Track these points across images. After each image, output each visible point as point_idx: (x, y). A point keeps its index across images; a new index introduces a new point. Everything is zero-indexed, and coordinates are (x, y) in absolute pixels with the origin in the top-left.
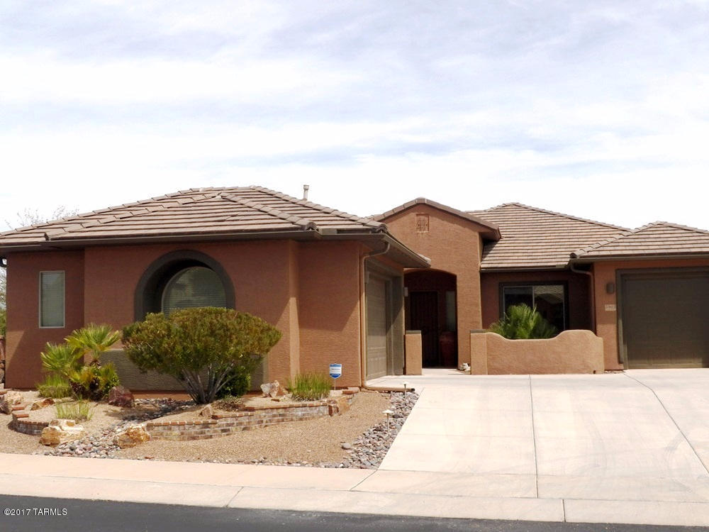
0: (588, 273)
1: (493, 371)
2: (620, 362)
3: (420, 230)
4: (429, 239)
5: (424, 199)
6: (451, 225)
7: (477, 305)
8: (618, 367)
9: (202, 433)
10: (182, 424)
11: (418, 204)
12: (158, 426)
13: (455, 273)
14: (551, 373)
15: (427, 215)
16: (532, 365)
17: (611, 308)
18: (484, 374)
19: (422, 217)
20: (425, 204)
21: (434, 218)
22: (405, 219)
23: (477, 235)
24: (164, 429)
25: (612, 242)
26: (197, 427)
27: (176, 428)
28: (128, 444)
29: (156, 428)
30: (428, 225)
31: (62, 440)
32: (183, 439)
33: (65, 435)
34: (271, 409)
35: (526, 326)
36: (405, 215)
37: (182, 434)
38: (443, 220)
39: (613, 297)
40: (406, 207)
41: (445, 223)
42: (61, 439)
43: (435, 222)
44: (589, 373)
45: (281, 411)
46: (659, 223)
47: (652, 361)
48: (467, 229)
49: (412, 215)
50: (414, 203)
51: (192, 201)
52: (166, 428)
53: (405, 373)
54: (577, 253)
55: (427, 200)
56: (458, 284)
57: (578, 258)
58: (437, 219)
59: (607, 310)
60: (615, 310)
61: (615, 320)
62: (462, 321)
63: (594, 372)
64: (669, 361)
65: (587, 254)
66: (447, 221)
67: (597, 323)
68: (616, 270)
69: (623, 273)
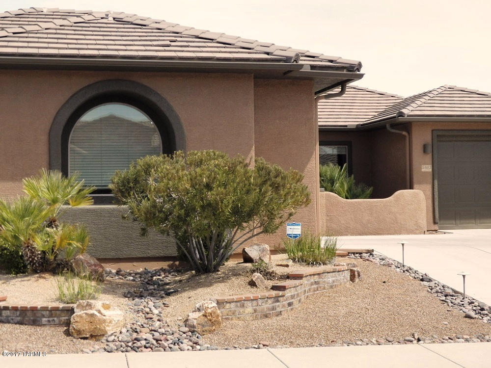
0: (404, 133)
2: (435, 223)
8: (434, 227)
9: (273, 309)
10: (256, 299)
12: (230, 303)
14: (388, 234)
17: (427, 168)
24: (237, 306)
26: (270, 301)
27: (249, 304)
28: (206, 328)
29: (228, 305)
31: (110, 330)
32: (256, 318)
33: (110, 322)
34: (310, 275)
37: (255, 311)
39: (428, 158)
42: (107, 328)
44: (420, 233)
45: (316, 278)
47: (458, 222)
51: (82, 20)
52: (239, 304)
54: (405, 112)
57: (405, 116)
59: (423, 170)
60: (431, 170)
61: (431, 180)
64: (474, 221)
67: (414, 184)
68: (432, 131)
69: (440, 133)
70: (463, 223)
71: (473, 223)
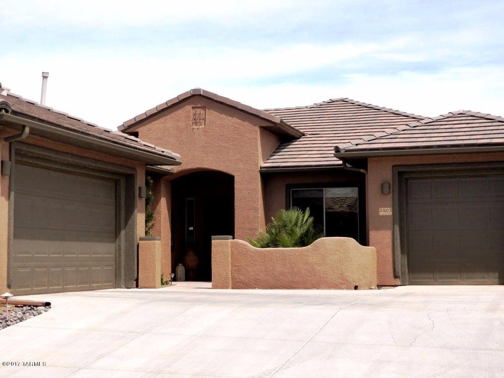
0: (362, 171)
1: (238, 284)
2: (396, 277)
3: (196, 126)
4: (205, 135)
5: (199, 90)
6: (229, 118)
7: (256, 210)
8: (394, 282)
11: (193, 96)
13: (233, 174)
15: (204, 108)
16: (282, 277)
17: (386, 212)
18: (227, 287)
19: (198, 111)
20: (200, 95)
21: (211, 111)
22: (180, 113)
23: (258, 129)
25: (391, 134)
30: (204, 119)
35: (291, 233)
36: (180, 108)
38: (221, 114)
39: (389, 199)
40: (180, 99)
41: (223, 116)
43: (212, 115)
44: (348, 288)
46: (461, 112)
48: (246, 123)
49: (188, 108)
50: (190, 95)
53: (137, 286)
54: (341, 146)
55: (204, 91)
56: (236, 186)
57: (342, 152)
58: (215, 113)
59: (381, 214)
60: (391, 213)
61: (391, 225)
62: (239, 228)
63: (356, 288)
64: (458, 276)
65: (355, 147)
66: (226, 114)
67: (370, 229)
68: (393, 166)
69: (401, 170)
70: (443, 278)
71: (457, 278)
